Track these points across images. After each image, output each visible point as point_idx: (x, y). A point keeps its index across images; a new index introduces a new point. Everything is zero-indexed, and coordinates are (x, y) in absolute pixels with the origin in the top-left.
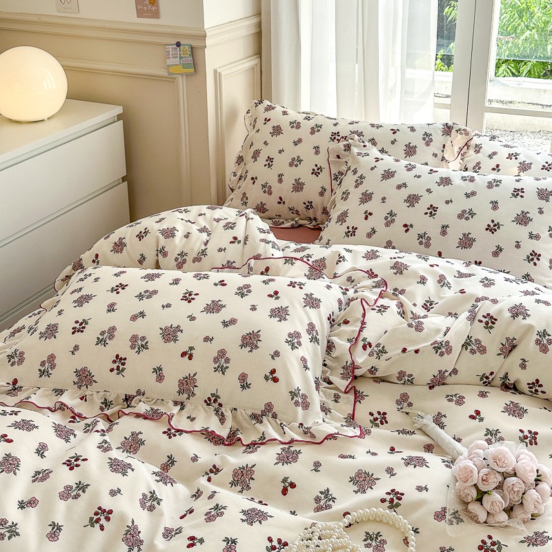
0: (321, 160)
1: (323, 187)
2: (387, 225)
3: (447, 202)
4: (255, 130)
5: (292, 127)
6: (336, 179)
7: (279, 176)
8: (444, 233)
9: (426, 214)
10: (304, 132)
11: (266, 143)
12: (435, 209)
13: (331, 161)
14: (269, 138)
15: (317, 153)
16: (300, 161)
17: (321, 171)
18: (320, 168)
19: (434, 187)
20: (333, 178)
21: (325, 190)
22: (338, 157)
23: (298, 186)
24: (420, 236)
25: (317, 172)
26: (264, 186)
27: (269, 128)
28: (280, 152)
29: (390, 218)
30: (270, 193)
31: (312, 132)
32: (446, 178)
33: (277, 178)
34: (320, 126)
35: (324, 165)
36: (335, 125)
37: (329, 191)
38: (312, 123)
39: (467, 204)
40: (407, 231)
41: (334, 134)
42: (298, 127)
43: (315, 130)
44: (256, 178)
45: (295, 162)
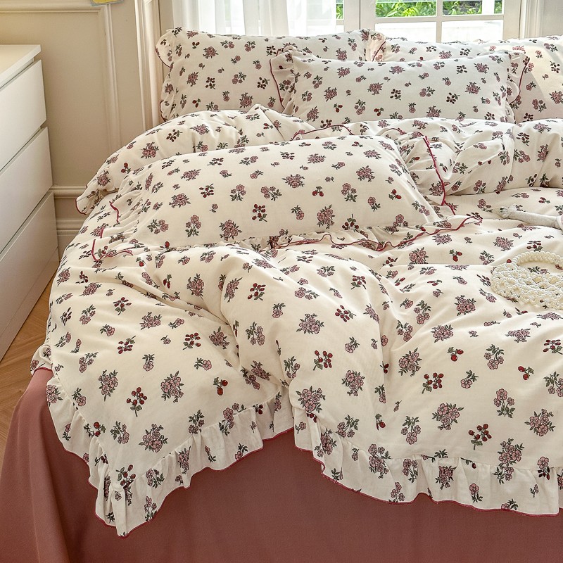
0: (264, 73)
1: (271, 98)
2: (359, 113)
3: (407, 85)
4: (184, 55)
5: (226, 47)
6: (282, 88)
7: (224, 94)
8: (413, 110)
9: (392, 97)
10: (239, 49)
11: (201, 65)
12: (398, 92)
13: (276, 73)
14: (204, 60)
15: (258, 67)
16: (244, 77)
17: (267, 83)
18: (265, 81)
19: (390, 75)
20: (279, 88)
21: (274, 101)
22: (281, 67)
23: (246, 101)
24: (392, 116)
25: (262, 84)
26: (209, 107)
27: (200, 50)
28: (220, 71)
29: (360, 107)
31: (248, 49)
32: (397, 67)
33: (223, 97)
34: (253, 43)
35: (269, 77)
36: (267, 40)
37: (277, 101)
39: (425, 84)
40: (379, 115)
41: (269, 48)
42: (231, 46)
43: (249, 46)
44: (199, 100)
45: (239, 78)
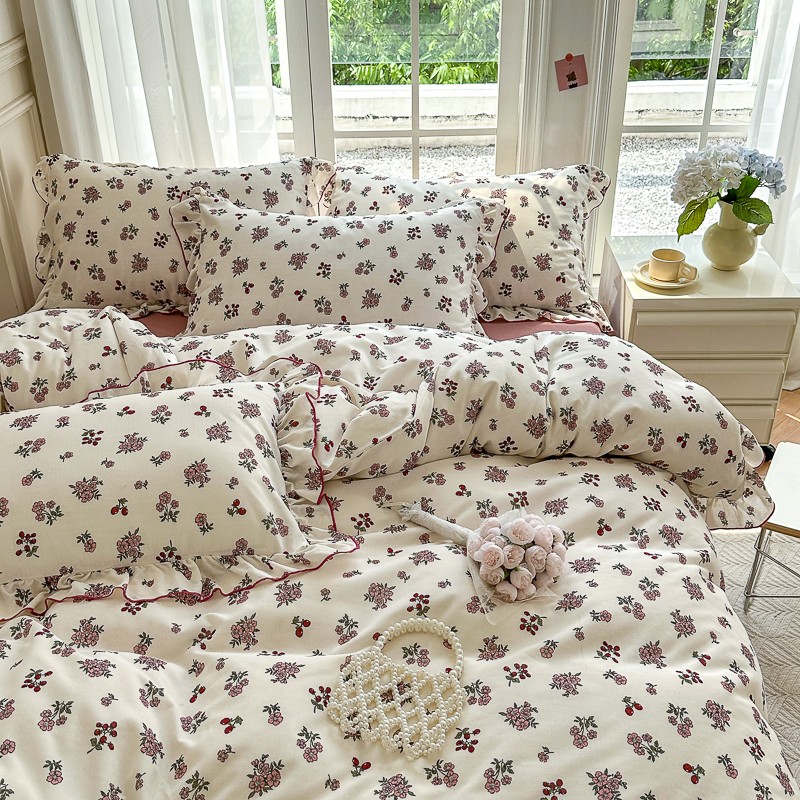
0: (163, 226)
1: (173, 261)
2: (275, 295)
3: (340, 257)
4: (59, 196)
5: (112, 187)
6: (188, 247)
7: (110, 254)
8: (344, 294)
9: (318, 274)
10: (130, 192)
11: (79, 213)
12: (327, 267)
13: (177, 226)
14: (83, 206)
15: (155, 217)
16: (135, 231)
17: (167, 240)
18: (164, 237)
19: (319, 241)
20: (184, 247)
21: (177, 263)
22: (185, 219)
23: (140, 264)
24: (318, 302)
25: (161, 241)
26: (91, 271)
27: (79, 191)
28: (104, 222)
29: (277, 286)
30: (102, 278)
31: (142, 191)
32: (330, 228)
33: (108, 258)
34: (150, 181)
35: (169, 232)
36: (169, 177)
37: (182, 264)
38: (137, 179)
39: (363, 255)
40: (300, 299)
41: (171, 190)
42: (120, 186)
43: (145, 187)
44: (78, 261)
45: (128, 233)
